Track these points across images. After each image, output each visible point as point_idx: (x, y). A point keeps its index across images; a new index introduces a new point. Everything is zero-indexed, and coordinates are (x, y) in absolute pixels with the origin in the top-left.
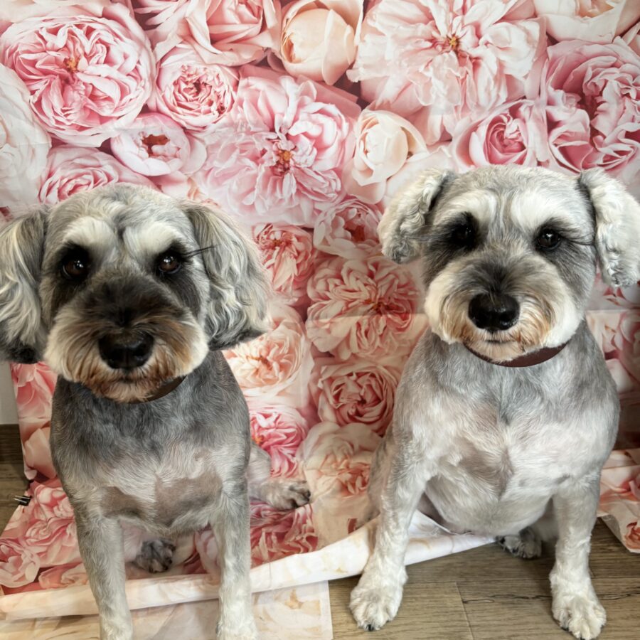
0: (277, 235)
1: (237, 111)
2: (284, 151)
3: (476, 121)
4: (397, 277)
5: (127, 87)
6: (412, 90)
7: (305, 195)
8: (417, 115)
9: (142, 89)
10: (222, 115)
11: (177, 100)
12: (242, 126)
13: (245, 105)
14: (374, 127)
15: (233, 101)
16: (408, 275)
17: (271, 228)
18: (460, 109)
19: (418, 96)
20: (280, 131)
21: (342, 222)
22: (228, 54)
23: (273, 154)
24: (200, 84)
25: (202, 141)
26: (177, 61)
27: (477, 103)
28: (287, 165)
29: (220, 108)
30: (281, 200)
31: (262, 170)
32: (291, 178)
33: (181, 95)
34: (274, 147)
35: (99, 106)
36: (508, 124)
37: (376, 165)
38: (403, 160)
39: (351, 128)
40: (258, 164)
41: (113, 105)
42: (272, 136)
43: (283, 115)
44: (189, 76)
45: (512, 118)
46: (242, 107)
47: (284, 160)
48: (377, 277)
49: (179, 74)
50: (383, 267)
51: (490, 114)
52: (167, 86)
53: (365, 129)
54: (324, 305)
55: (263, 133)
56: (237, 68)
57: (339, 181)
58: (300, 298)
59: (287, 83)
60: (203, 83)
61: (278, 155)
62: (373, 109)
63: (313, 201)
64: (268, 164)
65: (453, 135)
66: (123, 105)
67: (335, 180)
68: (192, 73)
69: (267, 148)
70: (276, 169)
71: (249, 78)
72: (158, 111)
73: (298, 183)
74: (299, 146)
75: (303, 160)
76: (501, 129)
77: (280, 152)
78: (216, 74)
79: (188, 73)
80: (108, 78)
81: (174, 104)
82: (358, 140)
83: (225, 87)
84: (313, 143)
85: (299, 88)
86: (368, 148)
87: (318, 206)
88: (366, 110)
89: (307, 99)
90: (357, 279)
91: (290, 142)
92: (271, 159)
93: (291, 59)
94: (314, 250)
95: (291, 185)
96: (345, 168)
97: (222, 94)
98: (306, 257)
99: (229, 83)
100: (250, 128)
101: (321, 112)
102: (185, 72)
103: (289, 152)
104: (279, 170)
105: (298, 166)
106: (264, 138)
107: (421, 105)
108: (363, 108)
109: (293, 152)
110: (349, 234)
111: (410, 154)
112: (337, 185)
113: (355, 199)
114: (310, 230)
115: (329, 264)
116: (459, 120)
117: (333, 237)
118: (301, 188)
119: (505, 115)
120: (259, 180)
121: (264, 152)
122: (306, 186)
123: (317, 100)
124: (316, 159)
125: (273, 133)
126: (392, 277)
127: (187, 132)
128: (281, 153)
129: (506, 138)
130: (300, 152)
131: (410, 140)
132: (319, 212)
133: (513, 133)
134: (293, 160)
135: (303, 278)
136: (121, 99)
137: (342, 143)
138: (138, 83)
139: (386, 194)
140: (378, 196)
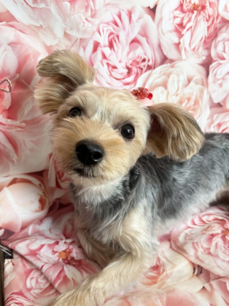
54: (220, 64)
94: (218, 15)
98: (213, 21)
135: (210, 40)
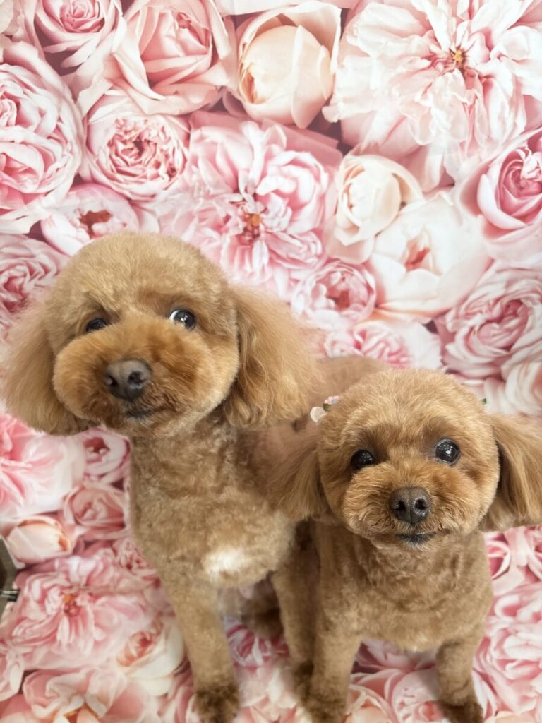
1: (191, 172)
2: (251, 215)
3: (486, 159)
4: (388, 344)
5: (51, 154)
6: (405, 126)
7: (279, 265)
8: (412, 158)
9: (70, 155)
10: (173, 179)
11: (115, 165)
12: (199, 189)
13: (200, 163)
14: (360, 176)
15: (185, 160)
16: (401, 341)
18: (466, 146)
19: (414, 133)
20: (246, 190)
21: (324, 289)
22: (173, 99)
23: (239, 220)
24: (141, 141)
25: (152, 212)
26: (109, 114)
27: (488, 136)
28: (256, 232)
29: (169, 170)
30: (252, 274)
31: (227, 240)
32: (261, 247)
33: (119, 159)
34: (240, 211)
35: (18, 180)
36: (525, 161)
37: (363, 220)
38: (395, 212)
39: (331, 178)
40: (221, 234)
41: (37, 178)
42: (237, 198)
43: (248, 171)
44: (126, 132)
45: (530, 152)
46: (196, 165)
47: (252, 226)
48: (366, 347)
49: (113, 132)
50: (371, 336)
51: (504, 149)
52: (100, 148)
53: (349, 178)
55: (226, 196)
56: (186, 117)
57: (319, 243)
59: (250, 130)
60: (145, 140)
61: (245, 220)
62: (357, 154)
63: (289, 270)
64: (233, 232)
65: (456, 178)
66: (49, 177)
67: (314, 242)
68: (129, 128)
69: (231, 213)
70: (243, 238)
71: (203, 128)
72: (95, 181)
73: (271, 251)
74: (269, 206)
75: (275, 223)
76: (518, 168)
77: (247, 216)
78: (160, 127)
79: (124, 128)
80: (23, 143)
81: (112, 170)
82: (340, 194)
83: (173, 143)
84: (287, 201)
85: (265, 136)
86: (353, 201)
87: (295, 275)
88: (349, 156)
89: (276, 148)
91: (258, 204)
92: (236, 226)
93: (252, 99)
95: (262, 254)
96: (326, 228)
97: (170, 152)
99: (177, 137)
100: (209, 191)
101: (294, 162)
102: (120, 128)
103: (258, 216)
104: (247, 238)
105: (271, 231)
106: (227, 201)
107: (417, 145)
108: (345, 153)
109: (263, 215)
110: (332, 303)
111: (403, 204)
112: (317, 248)
113: (339, 262)
116: (464, 159)
117: (313, 308)
118: (274, 257)
119: (523, 149)
120: (224, 252)
121: (227, 218)
122: (279, 252)
123: (288, 148)
124: (292, 221)
125: (238, 195)
126: (381, 345)
127: (133, 203)
128: (248, 218)
129: (524, 179)
130: (271, 214)
131: (403, 188)
132: (297, 281)
133: (531, 172)
134: (263, 224)
136: (46, 170)
137: (322, 198)
138: (63, 148)
139: (374, 250)
140: (366, 254)
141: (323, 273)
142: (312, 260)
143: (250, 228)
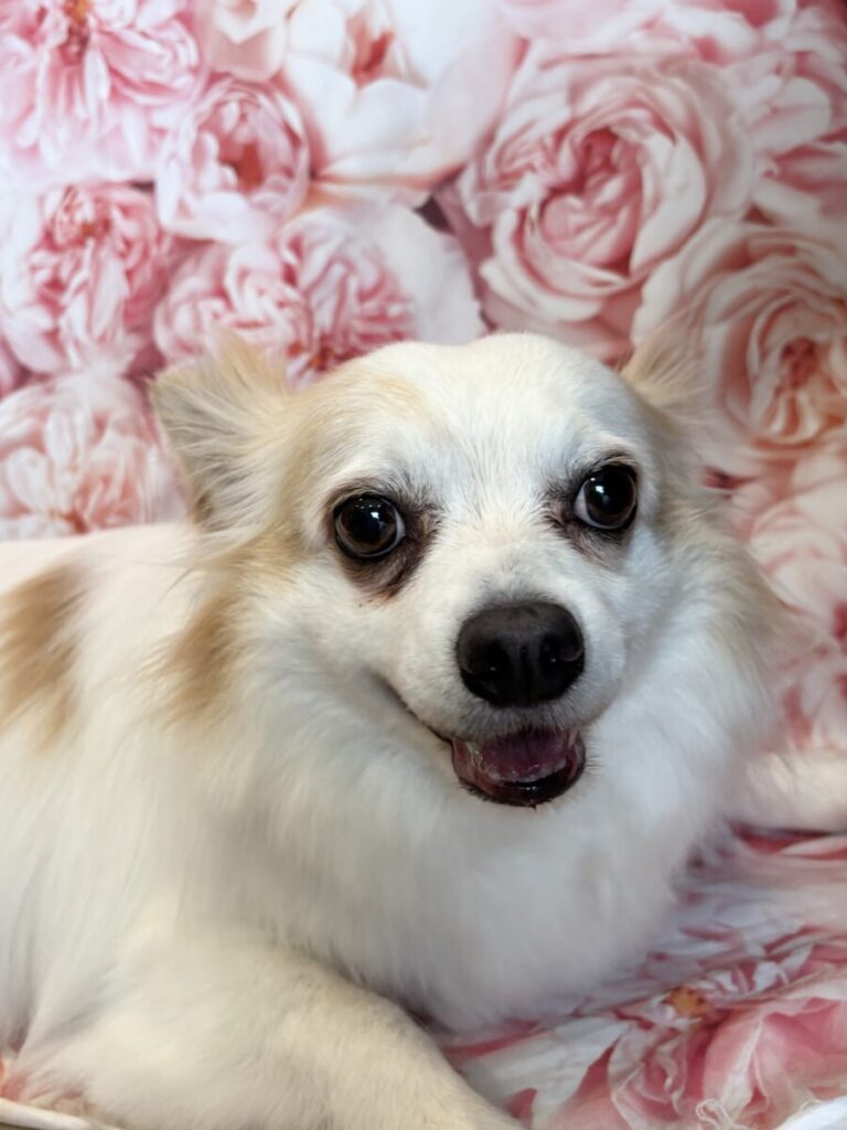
0: (86, 213)
2: (76, 2)
4: (350, 267)
7: (128, 100)
16: (377, 257)
17: (74, 197)
21: (212, 144)
23: (60, 16)
28: (84, 31)
30: (86, 123)
31: (45, 56)
32: (95, 63)
40: (34, 45)
47: (78, 21)
48: (305, 278)
50: (312, 247)
57: (191, 43)
58: (140, 354)
61: (68, 12)
63: (148, 109)
64: (54, 40)
67: (183, 42)
69: (48, 2)
70: (68, 50)
73: (113, 72)
75: (114, 12)
77: (71, 5)
87: (160, 119)
90: (261, 292)
92: (56, 28)
94: (161, 234)
95: (98, 79)
96: (199, 9)
98: (145, 253)
104: (74, 49)
105: (108, 29)
110: (230, 175)
112: (189, 53)
113: (231, 79)
114: (146, 186)
115: (198, 262)
117: (197, 190)
118: (119, 84)
120: (41, 82)
121: (42, 13)
122: (129, 72)
124: (141, 3)
126: (337, 270)
128: (72, 8)
132: (161, 132)
134: (94, 15)
135: (143, 304)
139: (288, 48)
140: (275, 56)
141: (206, 106)
142: (184, 81)
143: (76, 26)
